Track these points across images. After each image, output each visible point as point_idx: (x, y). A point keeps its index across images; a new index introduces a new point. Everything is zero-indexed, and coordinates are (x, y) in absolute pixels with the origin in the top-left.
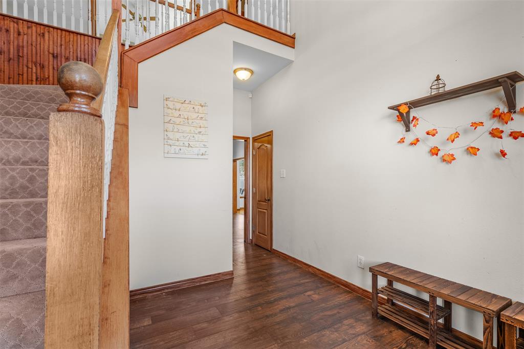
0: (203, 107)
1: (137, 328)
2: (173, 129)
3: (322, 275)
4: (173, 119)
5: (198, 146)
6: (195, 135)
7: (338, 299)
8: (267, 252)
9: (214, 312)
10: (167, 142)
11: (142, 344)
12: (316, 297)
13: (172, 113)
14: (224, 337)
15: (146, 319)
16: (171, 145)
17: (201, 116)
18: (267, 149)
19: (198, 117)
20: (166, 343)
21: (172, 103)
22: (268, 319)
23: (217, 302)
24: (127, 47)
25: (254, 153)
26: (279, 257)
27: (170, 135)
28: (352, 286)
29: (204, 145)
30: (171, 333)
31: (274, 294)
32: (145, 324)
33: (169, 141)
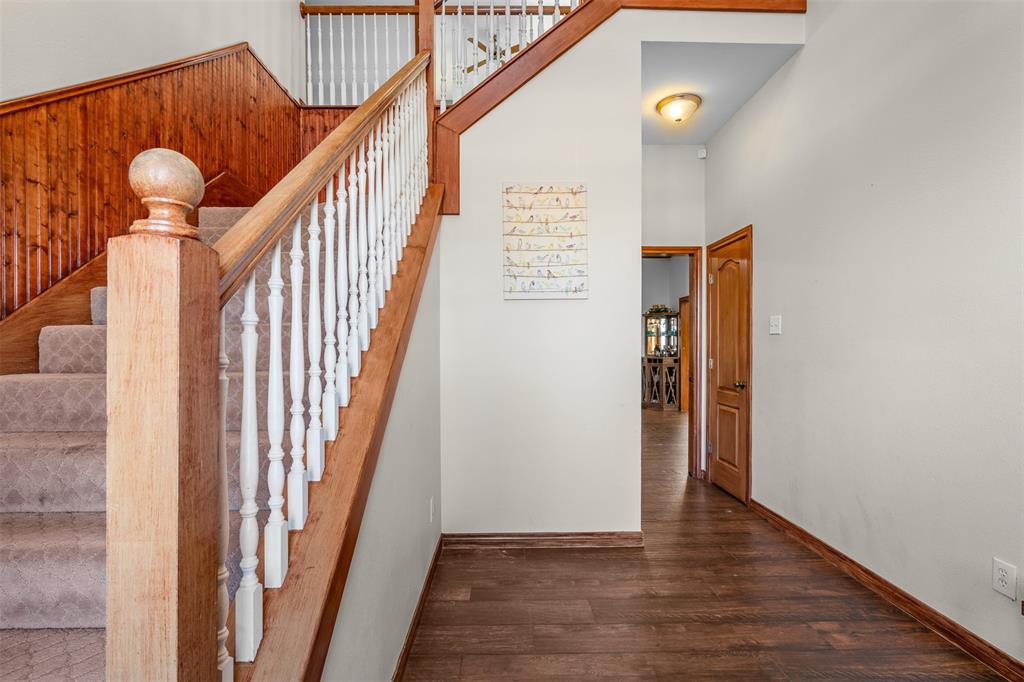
0: (578, 195)
1: (445, 602)
2: (520, 246)
3: (878, 587)
4: (519, 226)
5: (566, 274)
6: (561, 253)
7: (916, 665)
8: (736, 504)
9: (582, 609)
10: (508, 270)
11: (445, 633)
12: (843, 640)
13: (517, 215)
14: (587, 668)
15: (464, 590)
16: (515, 277)
17: (572, 213)
18: (739, 268)
19: (565, 217)
20: (481, 643)
21: (518, 195)
22: (694, 658)
23: (593, 589)
24: (443, 110)
25: (711, 282)
26: (766, 520)
27: (515, 257)
28: (972, 640)
29: (579, 271)
30: (495, 628)
31: (727, 604)
32: (460, 598)
33: (512, 268)
